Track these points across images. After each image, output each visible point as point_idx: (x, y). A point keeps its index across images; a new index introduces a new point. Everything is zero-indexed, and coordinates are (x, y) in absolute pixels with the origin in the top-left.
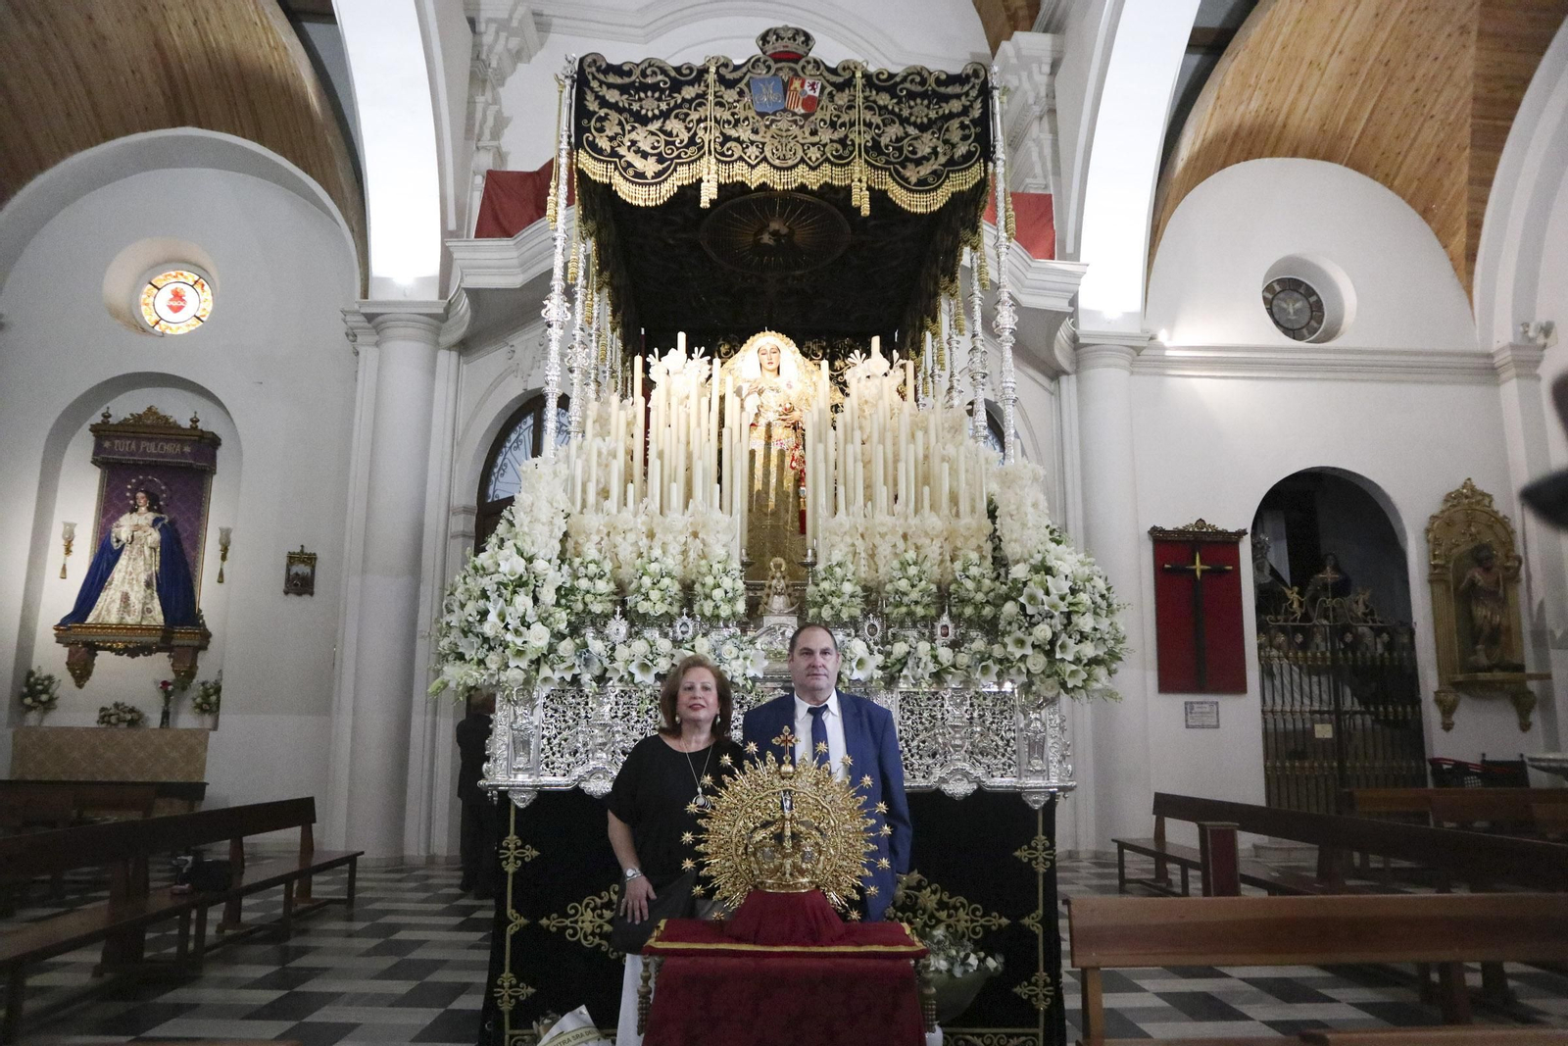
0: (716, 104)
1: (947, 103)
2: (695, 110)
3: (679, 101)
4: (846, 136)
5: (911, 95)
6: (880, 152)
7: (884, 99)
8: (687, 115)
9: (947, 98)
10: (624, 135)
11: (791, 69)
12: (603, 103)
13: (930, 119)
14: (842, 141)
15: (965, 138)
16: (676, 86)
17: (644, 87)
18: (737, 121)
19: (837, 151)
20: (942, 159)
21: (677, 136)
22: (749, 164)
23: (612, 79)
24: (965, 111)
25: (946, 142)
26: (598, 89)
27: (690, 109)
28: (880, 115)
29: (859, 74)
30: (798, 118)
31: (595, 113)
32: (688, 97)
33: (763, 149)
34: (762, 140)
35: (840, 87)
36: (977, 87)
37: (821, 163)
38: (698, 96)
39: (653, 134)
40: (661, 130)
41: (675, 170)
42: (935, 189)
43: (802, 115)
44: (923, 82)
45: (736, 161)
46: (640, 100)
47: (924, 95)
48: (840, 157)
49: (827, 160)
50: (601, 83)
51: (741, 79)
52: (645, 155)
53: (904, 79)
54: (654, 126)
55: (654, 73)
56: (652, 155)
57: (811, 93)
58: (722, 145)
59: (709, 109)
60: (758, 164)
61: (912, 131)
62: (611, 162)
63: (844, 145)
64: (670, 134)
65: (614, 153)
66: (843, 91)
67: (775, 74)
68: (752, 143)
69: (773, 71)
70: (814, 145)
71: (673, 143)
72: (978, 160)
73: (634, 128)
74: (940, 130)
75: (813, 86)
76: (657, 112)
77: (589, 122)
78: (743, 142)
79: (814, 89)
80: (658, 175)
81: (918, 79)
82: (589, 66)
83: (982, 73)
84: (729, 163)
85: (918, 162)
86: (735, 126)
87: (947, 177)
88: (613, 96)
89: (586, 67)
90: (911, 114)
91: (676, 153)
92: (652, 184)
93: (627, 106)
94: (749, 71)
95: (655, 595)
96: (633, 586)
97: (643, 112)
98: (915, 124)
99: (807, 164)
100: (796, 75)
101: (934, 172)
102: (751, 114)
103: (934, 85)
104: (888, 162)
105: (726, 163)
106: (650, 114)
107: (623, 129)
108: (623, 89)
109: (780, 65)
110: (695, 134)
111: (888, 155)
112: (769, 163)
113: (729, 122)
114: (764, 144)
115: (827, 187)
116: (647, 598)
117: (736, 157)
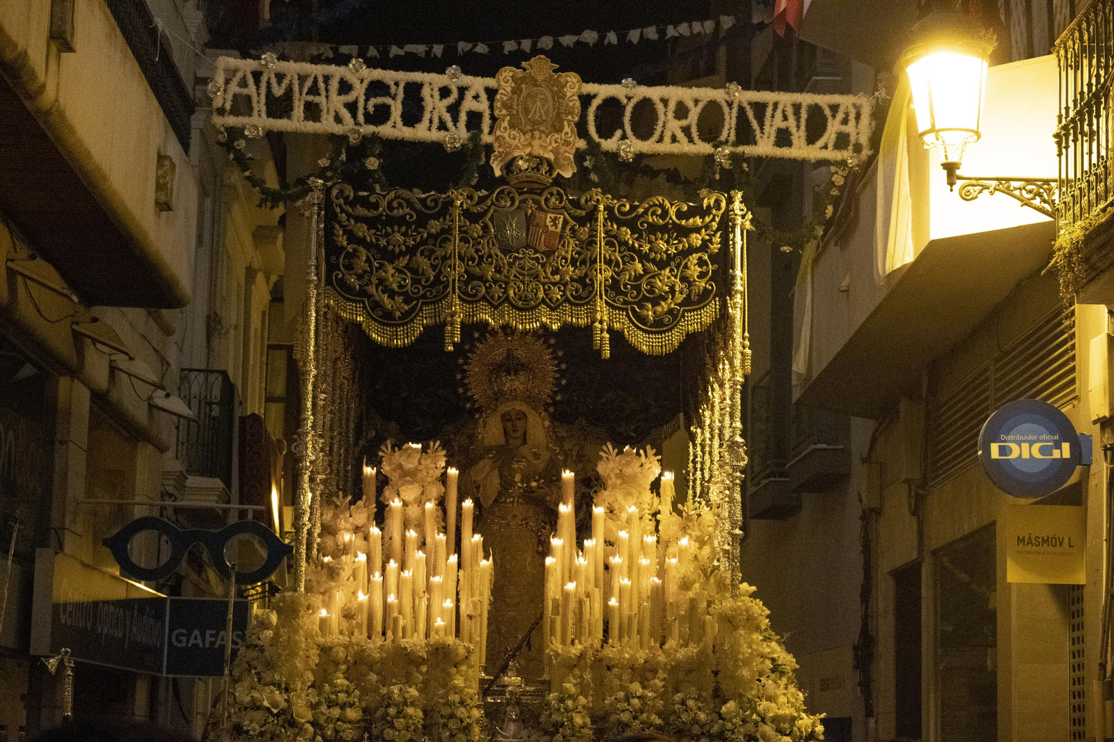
0: (461, 240)
1: (687, 236)
2: (440, 247)
3: (425, 235)
4: (586, 275)
5: (653, 229)
6: (619, 292)
7: (626, 234)
8: (432, 252)
9: (686, 232)
10: (371, 273)
11: (537, 202)
12: (352, 238)
13: (668, 255)
14: (581, 280)
15: (702, 276)
16: (422, 221)
17: (392, 221)
18: (481, 258)
19: (577, 291)
20: (680, 298)
21: (423, 274)
22: (490, 303)
23: (361, 211)
24: (704, 246)
25: (684, 279)
26: (347, 223)
27: (434, 245)
28: (620, 252)
29: (601, 207)
30: (538, 255)
31: (343, 248)
32: (433, 231)
33: (505, 289)
34: (507, 279)
35: (581, 221)
36: (717, 219)
37: (561, 304)
38: (443, 231)
39: (400, 272)
40: (406, 267)
41: (421, 310)
42: (671, 330)
43: (543, 253)
44: (665, 213)
45: (479, 301)
46: (387, 235)
47: (664, 229)
48: (579, 298)
49: (567, 300)
50: (349, 215)
51: (486, 211)
52: (392, 295)
53: (646, 212)
54: (403, 262)
55: (400, 205)
56: (399, 294)
57: (553, 229)
58: (466, 283)
59: (455, 245)
60: (500, 304)
61: (651, 266)
62: (360, 302)
63: (584, 285)
64: (414, 271)
65: (363, 293)
66: (584, 225)
67: (519, 208)
68: (495, 282)
69: (517, 203)
70: (554, 284)
71: (419, 282)
72: (714, 298)
73: (381, 266)
74: (678, 267)
75: (554, 221)
76: (404, 248)
77: (338, 258)
78: (487, 281)
79: (555, 225)
80: (406, 315)
81: (659, 212)
82: (337, 198)
83: (723, 205)
84: (472, 302)
85: (655, 302)
86: (479, 264)
87: (683, 316)
88: (362, 230)
89: (334, 199)
90: (650, 250)
91: (421, 292)
92: (400, 325)
93: (374, 240)
94: (493, 203)
95: (399, 723)
96: (379, 713)
97: (391, 247)
98: (654, 261)
99: (548, 306)
100: (540, 208)
101: (670, 311)
102: (495, 250)
103: (674, 218)
104: (625, 303)
105: (469, 302)
106: (397, 250)
107: (371, 266)
108: (371, 223)
109: (525, 196)
110: (440, 273)
111: (625, 294)
112: (511, 304)
113: (473, 259)
114: (507, 284)
115: (567, 329)
116: (392, 727)
117: (480, 295)
